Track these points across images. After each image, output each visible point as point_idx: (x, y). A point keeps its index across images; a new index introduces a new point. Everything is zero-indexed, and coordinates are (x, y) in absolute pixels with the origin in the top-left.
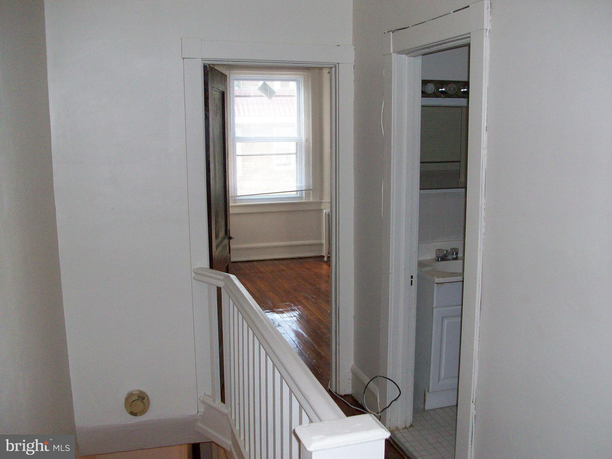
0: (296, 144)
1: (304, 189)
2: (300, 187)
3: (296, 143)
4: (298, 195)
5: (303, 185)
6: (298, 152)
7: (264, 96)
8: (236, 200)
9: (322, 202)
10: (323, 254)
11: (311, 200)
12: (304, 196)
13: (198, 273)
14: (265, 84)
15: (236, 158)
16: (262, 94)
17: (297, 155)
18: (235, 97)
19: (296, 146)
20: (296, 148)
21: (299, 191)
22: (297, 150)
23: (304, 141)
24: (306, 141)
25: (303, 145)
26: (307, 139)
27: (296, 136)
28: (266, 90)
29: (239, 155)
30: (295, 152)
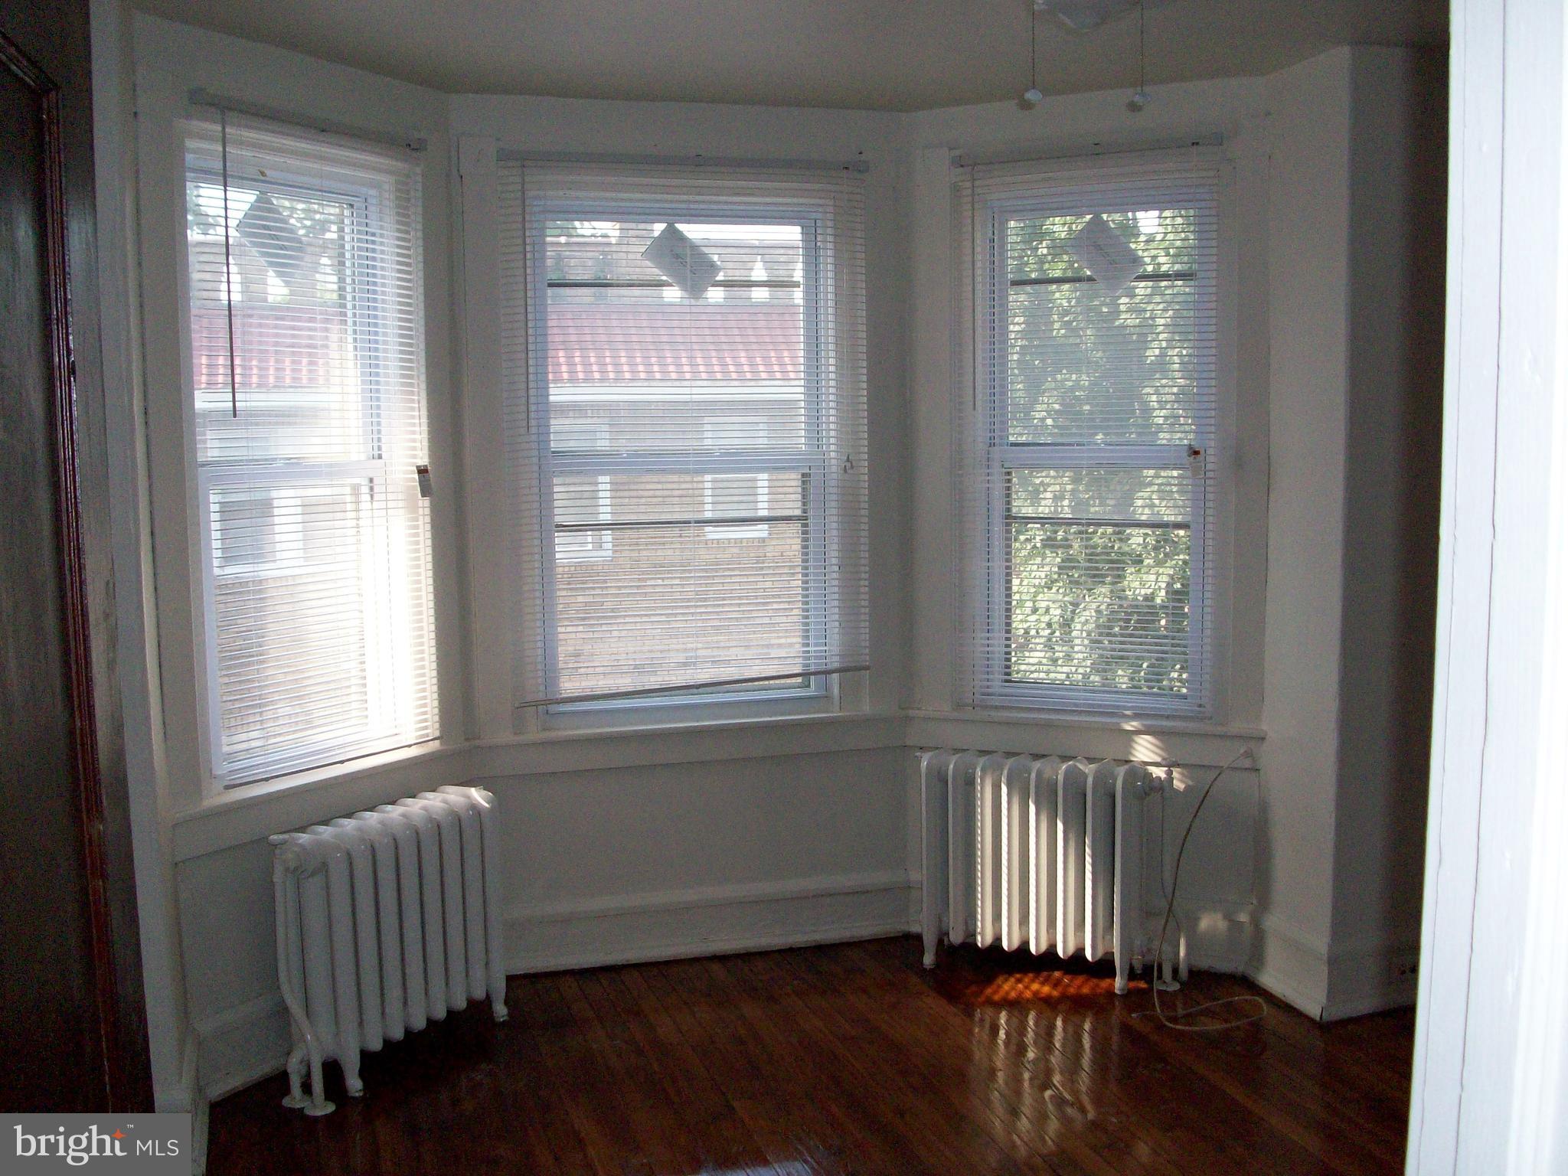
0: (804, 482)
1: (836, 665)
2: (820, 658)
3: (803, 475)
4: (811, 692)
5: (831, 649)
6: (811, 513)
8: (555, 715)
9: (909, 719)
10: (915, 929)
11: (866, 708)
12: (836, 691)
17: (805, 525)
18: (551, 285)
19: (800, 490)
20: (799, 497)
21: (815, 673)
22: (804, 504)
23: (834, 469)
24: (845, 466)
25: (834, 483)
26: (848, 460)
27: (804, 449)
28: (677, 256)
29: (561, 527)
30: (798, 512)
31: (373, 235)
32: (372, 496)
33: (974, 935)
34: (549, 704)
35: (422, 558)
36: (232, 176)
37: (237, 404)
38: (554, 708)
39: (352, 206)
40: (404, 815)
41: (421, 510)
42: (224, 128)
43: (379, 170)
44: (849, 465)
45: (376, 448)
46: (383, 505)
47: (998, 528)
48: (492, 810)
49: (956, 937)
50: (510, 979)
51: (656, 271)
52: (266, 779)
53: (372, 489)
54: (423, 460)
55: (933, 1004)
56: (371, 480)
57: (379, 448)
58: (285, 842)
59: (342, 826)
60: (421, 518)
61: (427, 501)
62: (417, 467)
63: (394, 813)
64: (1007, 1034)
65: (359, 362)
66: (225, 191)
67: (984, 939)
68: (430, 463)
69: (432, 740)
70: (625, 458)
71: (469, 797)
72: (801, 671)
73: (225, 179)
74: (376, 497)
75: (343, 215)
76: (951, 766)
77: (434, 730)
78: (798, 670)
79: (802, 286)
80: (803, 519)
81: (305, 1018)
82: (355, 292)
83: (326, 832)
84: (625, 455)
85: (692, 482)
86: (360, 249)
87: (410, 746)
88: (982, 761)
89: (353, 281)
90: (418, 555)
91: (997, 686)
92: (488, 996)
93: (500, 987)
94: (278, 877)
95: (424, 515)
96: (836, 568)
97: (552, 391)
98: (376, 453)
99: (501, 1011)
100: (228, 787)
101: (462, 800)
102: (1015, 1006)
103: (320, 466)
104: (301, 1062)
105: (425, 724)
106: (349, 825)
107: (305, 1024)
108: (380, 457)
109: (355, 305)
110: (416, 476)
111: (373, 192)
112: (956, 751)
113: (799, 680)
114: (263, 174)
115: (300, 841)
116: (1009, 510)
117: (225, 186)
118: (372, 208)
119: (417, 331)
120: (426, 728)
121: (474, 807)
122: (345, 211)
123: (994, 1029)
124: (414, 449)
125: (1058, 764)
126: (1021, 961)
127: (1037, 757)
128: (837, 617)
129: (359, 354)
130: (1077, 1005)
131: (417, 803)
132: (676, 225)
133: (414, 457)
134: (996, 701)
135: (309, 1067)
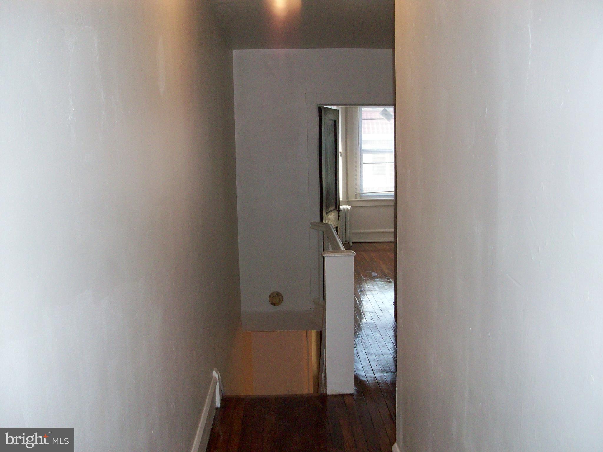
7: (385, 119)
8: (362, 196)
13: (313, 224)
14: (385, 110)
15: (362, 165)
16: (383, 118)
18: (363, 120)
28: (386, 114)
29: (364, 163)
48: (351, 209)
61: (341, 157)
71: (347, 207)
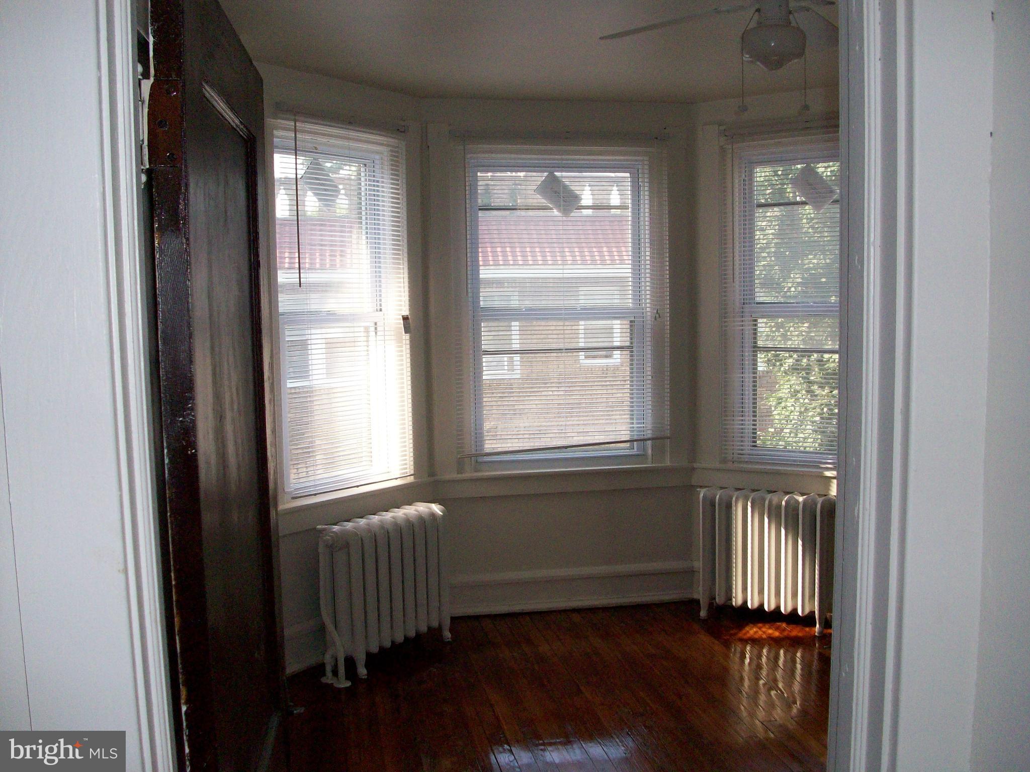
0: (631, 326)
1: (649, 436)
2: (640, 431)
3: (631, 322)
4: (635, 451)
5: (648, 427)
6: (634, 344)
7: (551, 206)
8: (481, 464)
9: (694, 469)
10: (696, 596)
11: (668, 463)
12: (650, 452)
15: (479, 359)
16: (547, 203)
17: (632, 352)
18: (480, 209)
19: (629, 330)
20: (628, 335)
21: (636, 440)
22: (631, 339)
23: (649, 318)
24: (655, 316)
25: (649, 326)
26: (657, 313)
27: (631, 306)
28: (556, 192)
29: (487, 353)
30: (628, 344)
31: (378, 182)
32: (376, 333)
33: (731, 600)
34: (478, 458)
35: (405, 369)
36: (299, 150)
37: (302, 279)
38: (480, 459)
39: (365, 165)
40: (393, 517)
41: (404, 342)
42: (295, 124)
43: (382, 144)
44: (658, 316)
45: (378, 305)
46: (382, 338)
47: (748, 354)
48: (443, 516)
49: (719, 600)
50: (453, 619)
51: (544, 201)
52: (315, 495)
53: (376, 329)
54: (406, 312)
55: (704, 638)
56: (376, 324)
57: (381, 305)
58: (324, 530)
59: (357, 522)
60: (404, 346)
61: (407, 336)
62: (402, 316)
63: (388, 516)
64: (751, 659)
65: (369, 246)
66: (296, 159)
67: (737, 601)
68: (410, 314)
69: (409, 476)
70: (524, 311)
71: (430, 509)
72: (628, 439)
73: (296, 151)
74: (379, 333)
75: (360, 171)
76: (718, 496)
77: (410, 469)
78: (627, 438)
79: (630, 209)
80: (630, 348)
81: (334, 630)
82: (367, 215)
83: (349, 525)
84: (524, 310)
85: (564, 326)
86: (370, 190)
87: (396, 479)
88: (736, 493)
89: (366, 208)
90: (402, 367)
91: (747, 449)
92: (440, 626)
93: (447, 623)
94: (321, 549)
95: (406, 344)
96: (650, 377)
97: (481, 272)
98: (379, 308)
99: (447, 635)
100: (294, 498)
101: (427, 510)
102: (756, 642)
103: (346, 315)
104: (332, 658)
105: (405, 466)
106: (362, 522)
107: (335, 634)
108: (381, 310)
109: (367, 217)
110: (402, 322)
111: (377, 157)
112: (722, 488)
113: (628, 445)
114: (316, 148)
115: (334, 530)
116: (756, 343)
117: (296, 156)
118: (377, 167)
119: (403, 237)
120: (406, 469)
121: (433, 515)
122: (362, 168)
123: (743, 656)
124: (401, 305)
125: (783, 496)
126: (760, 615)
127: (770, 492)
128: (650, 407)
129: (369, 241)
130: (794, 643)
131: (400, 511)
132: (555, 173)
133: (401, 310)
134: (745, 458)
135: (337, 661)
